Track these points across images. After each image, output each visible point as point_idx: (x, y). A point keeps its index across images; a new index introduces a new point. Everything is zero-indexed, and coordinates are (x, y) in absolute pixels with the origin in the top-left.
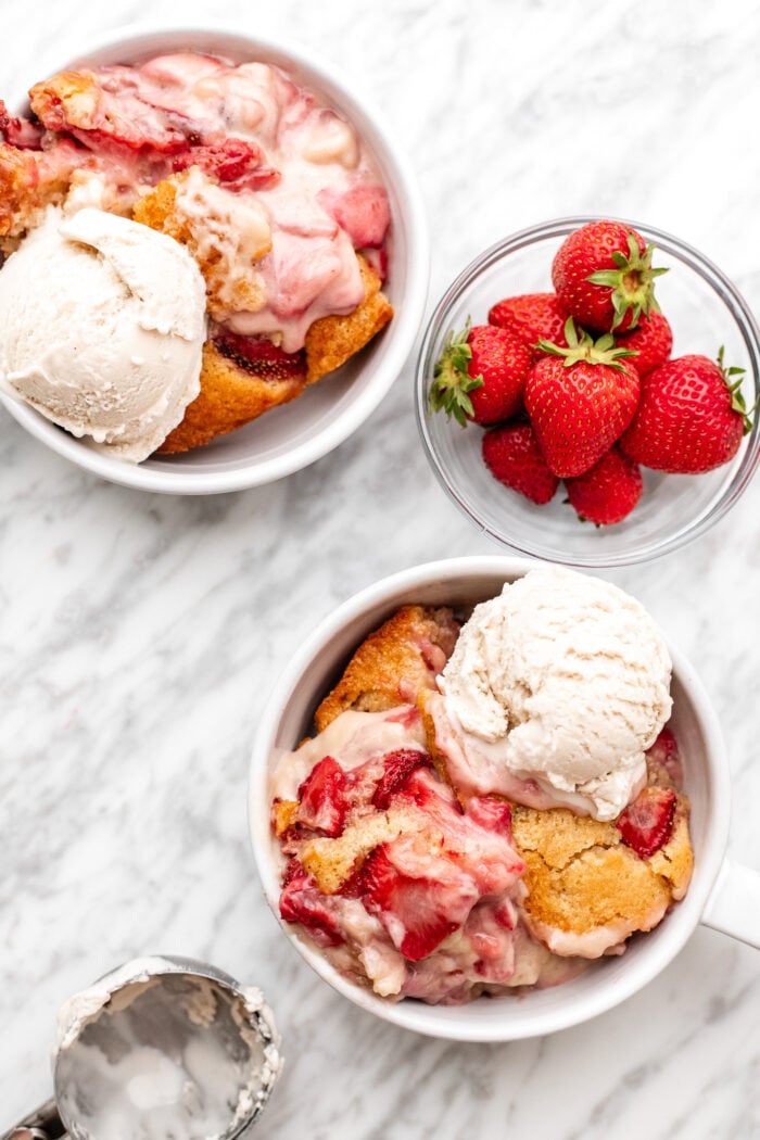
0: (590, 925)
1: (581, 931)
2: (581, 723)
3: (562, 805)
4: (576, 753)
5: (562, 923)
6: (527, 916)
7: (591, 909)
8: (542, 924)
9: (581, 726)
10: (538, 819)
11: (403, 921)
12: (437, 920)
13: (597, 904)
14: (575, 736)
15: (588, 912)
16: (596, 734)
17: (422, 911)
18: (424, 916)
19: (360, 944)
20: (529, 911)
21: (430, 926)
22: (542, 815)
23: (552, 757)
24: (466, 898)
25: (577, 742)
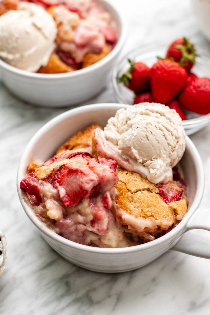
0: (141, 216)
1: (136, 217)
2: (146, 127)
3: (137, 171)
4: (143, 138)
5: (129, 211)
6: (116, 204)
7: (142, 210)
8: (121, 209)
9: (146, 128)
10: (127, 174)
11: (66, 189)
12: (79, 189)
13: (145, 209)
14: (143, 131)
15: (140, 211)
16: (151, 132)
17: (74, 184)
18: (74, 186)
19: (47, 198)
20: (117, 203)
21: (76, 192)
22: (129, 173)
23: (134, 139)
24: (92, 181)
25: (144, 134)
